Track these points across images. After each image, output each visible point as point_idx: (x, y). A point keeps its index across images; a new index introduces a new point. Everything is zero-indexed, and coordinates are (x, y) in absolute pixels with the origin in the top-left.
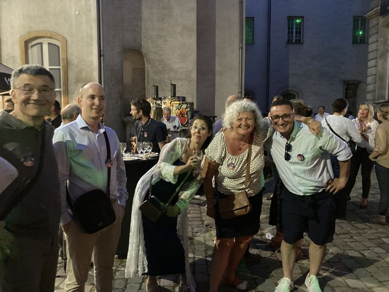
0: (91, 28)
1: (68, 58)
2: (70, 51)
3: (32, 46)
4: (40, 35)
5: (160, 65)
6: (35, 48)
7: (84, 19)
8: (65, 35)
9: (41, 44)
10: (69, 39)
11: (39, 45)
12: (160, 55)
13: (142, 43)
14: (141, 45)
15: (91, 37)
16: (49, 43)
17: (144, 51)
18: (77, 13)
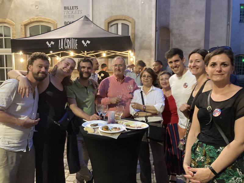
0: (152, 12)
1: (135, 33)
2: (136, 28)
3: (111, 26)
4: (118, 18)
5: (180, 37)
6: (113, 27)
7: (147, 6)
8: (134, 18)
9: (117, 24)
10: (136, 20)
11: (116, 25)
12: (180, 31)
13: (170, 23)
14: (169, 24)
15: (151, 18)
16: (122, 24)
17: (171, 28)
18: (143, 3)
